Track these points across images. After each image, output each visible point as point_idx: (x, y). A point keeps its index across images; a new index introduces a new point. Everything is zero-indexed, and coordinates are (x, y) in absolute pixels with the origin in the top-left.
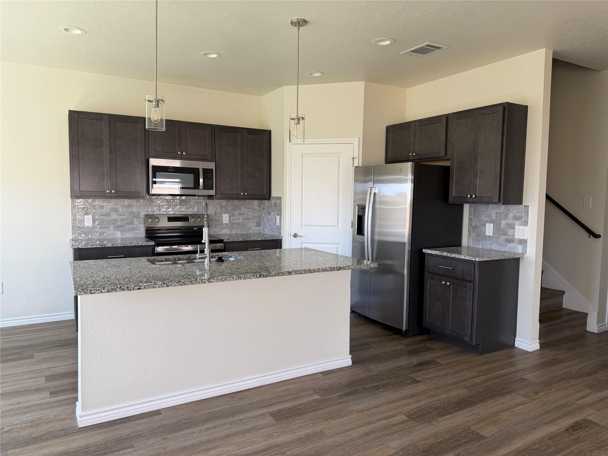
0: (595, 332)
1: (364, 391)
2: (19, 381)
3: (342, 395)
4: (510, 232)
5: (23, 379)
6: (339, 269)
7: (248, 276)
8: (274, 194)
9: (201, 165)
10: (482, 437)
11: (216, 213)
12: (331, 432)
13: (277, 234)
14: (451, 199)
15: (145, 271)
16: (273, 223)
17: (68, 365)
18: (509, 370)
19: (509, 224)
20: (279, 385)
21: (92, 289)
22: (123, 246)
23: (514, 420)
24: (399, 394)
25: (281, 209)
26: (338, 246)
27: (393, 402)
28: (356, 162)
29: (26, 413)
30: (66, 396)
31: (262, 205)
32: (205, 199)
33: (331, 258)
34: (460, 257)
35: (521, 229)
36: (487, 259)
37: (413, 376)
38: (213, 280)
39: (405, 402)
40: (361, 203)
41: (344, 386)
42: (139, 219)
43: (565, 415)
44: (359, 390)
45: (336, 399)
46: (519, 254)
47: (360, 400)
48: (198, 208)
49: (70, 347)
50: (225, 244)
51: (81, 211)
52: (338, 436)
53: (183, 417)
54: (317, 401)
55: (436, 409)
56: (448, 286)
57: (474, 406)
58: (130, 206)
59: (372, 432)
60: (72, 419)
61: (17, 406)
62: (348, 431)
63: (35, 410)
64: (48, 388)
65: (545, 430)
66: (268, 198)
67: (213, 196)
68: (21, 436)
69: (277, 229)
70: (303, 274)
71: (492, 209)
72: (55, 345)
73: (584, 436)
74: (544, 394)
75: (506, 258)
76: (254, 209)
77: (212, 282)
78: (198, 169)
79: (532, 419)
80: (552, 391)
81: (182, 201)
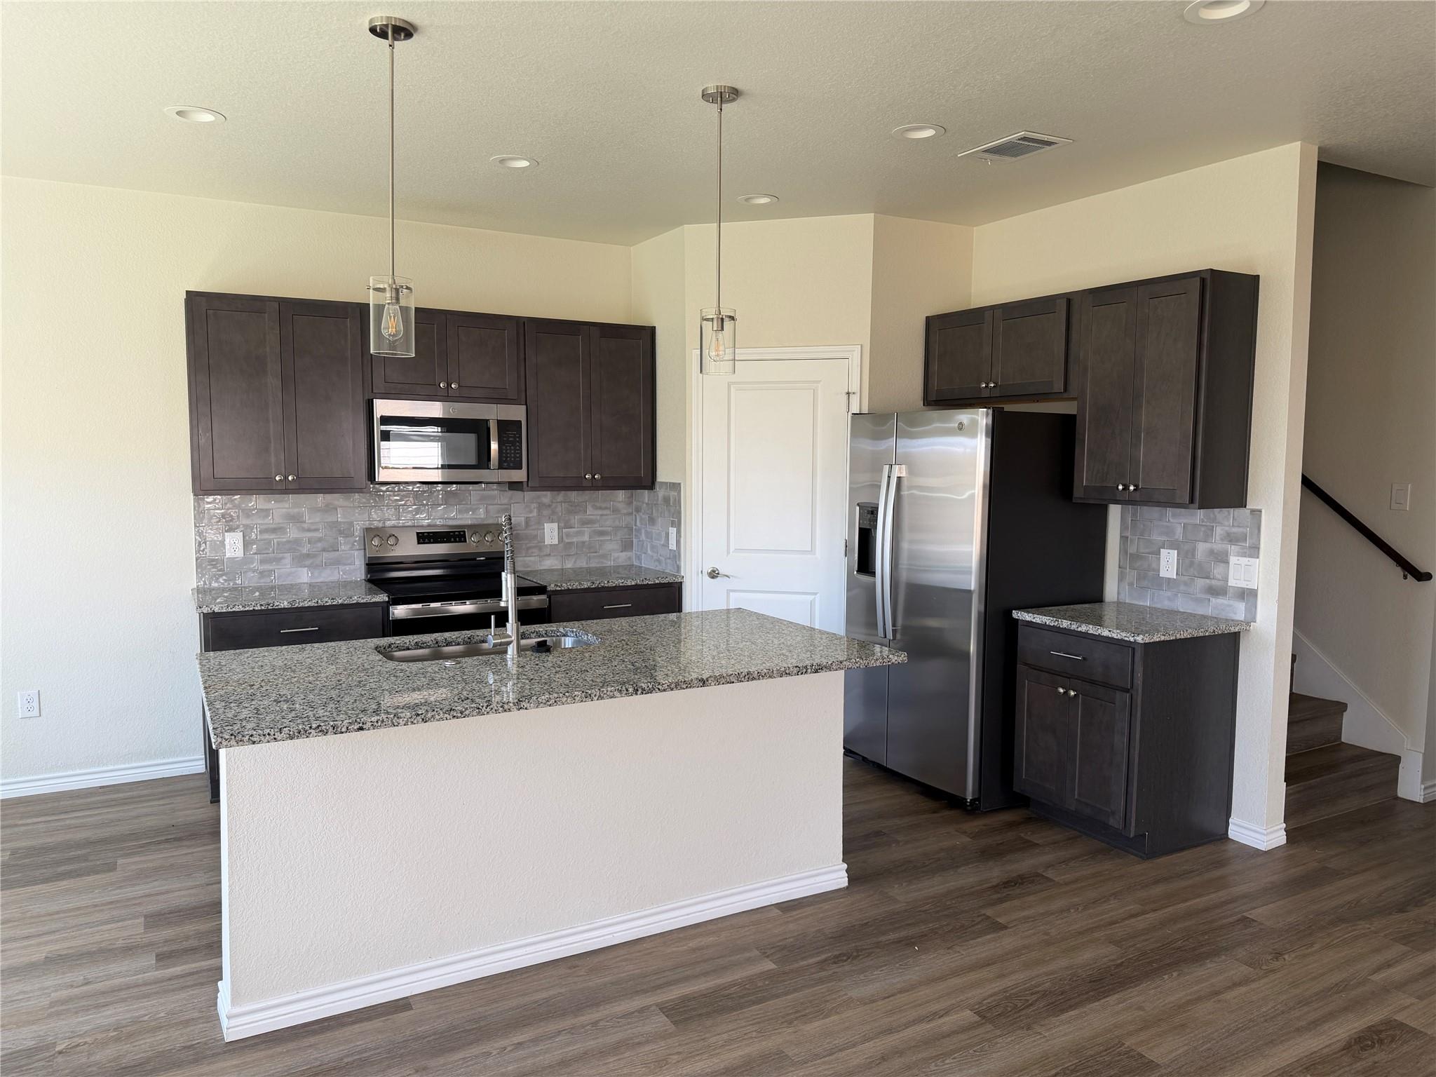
0: (1418, 801)
1: (879, 950)
2: (86, 928)
3: (825, 960)
4: (1218, 571)
5: (94, 922)
6: (818, 669)
7: (607, 691)
8: (663, 475)
9: (492, 413)
10: (1151, 1066)
11: (527, 520)
12: (801, 1053)
13: (670, 570)
14: (1078, 493)
15: (372, 681)
16: (662, 543)
17: (196, 887)
18: (1213, 897)
19: (1215, 551)
20: (681, 935)
21: (255, 732)
22: (316, 605)
23: (1225, 1023)
24: (956, 959)
25: (680, 513)
26: (815, 598)
27: (943, 978)
28: (855, 401)
29: (103, 1006)
30: (193, 965)
31: (635, 500)
32: (503, 489)
33: (799, 638)
34: (1099, 631)
35: (1243, 565)
36: (1163, 638)
37: (989, 912)
38: (528, 705)
39: (973, 976)
40: (865, 498)
41: (831, 938)
42: (352, 539)
43: (1346, 1009)
44: (866, 949)
45: (813, 970)
46: (1238, 623)
47: (867, 973)
48: (487, 511)
49: (199, 841)
50: (549, 597)
51: (218, 522)
52: (818, 1061)
53: (463, 1017)
54: (768, 975)
55: (1045, 994)
56: (1070, 698)
57: (1131, 987)
58: (329, 509)
59: (897, 1053)
60: (209, 1022)
61: (85, 988)
62: (840, 1050)
63: (124, 1000)
64: (151, 944)
65: (1297, 1046)
66: (650, 484)
67: (521, 482)
68: (97, 1064)
69: (670, 558)
70: (733, 682)
71: (1174, 516)
72: (163, 839)
73: (1386, 1063)
74: (1296, 957)
75: (1207, 634)
76: (616, 511)
77: (526, 709)
78: (487, 421)
79: (1266, 1021)
80: (1313, 949)
81: (448, 495)
